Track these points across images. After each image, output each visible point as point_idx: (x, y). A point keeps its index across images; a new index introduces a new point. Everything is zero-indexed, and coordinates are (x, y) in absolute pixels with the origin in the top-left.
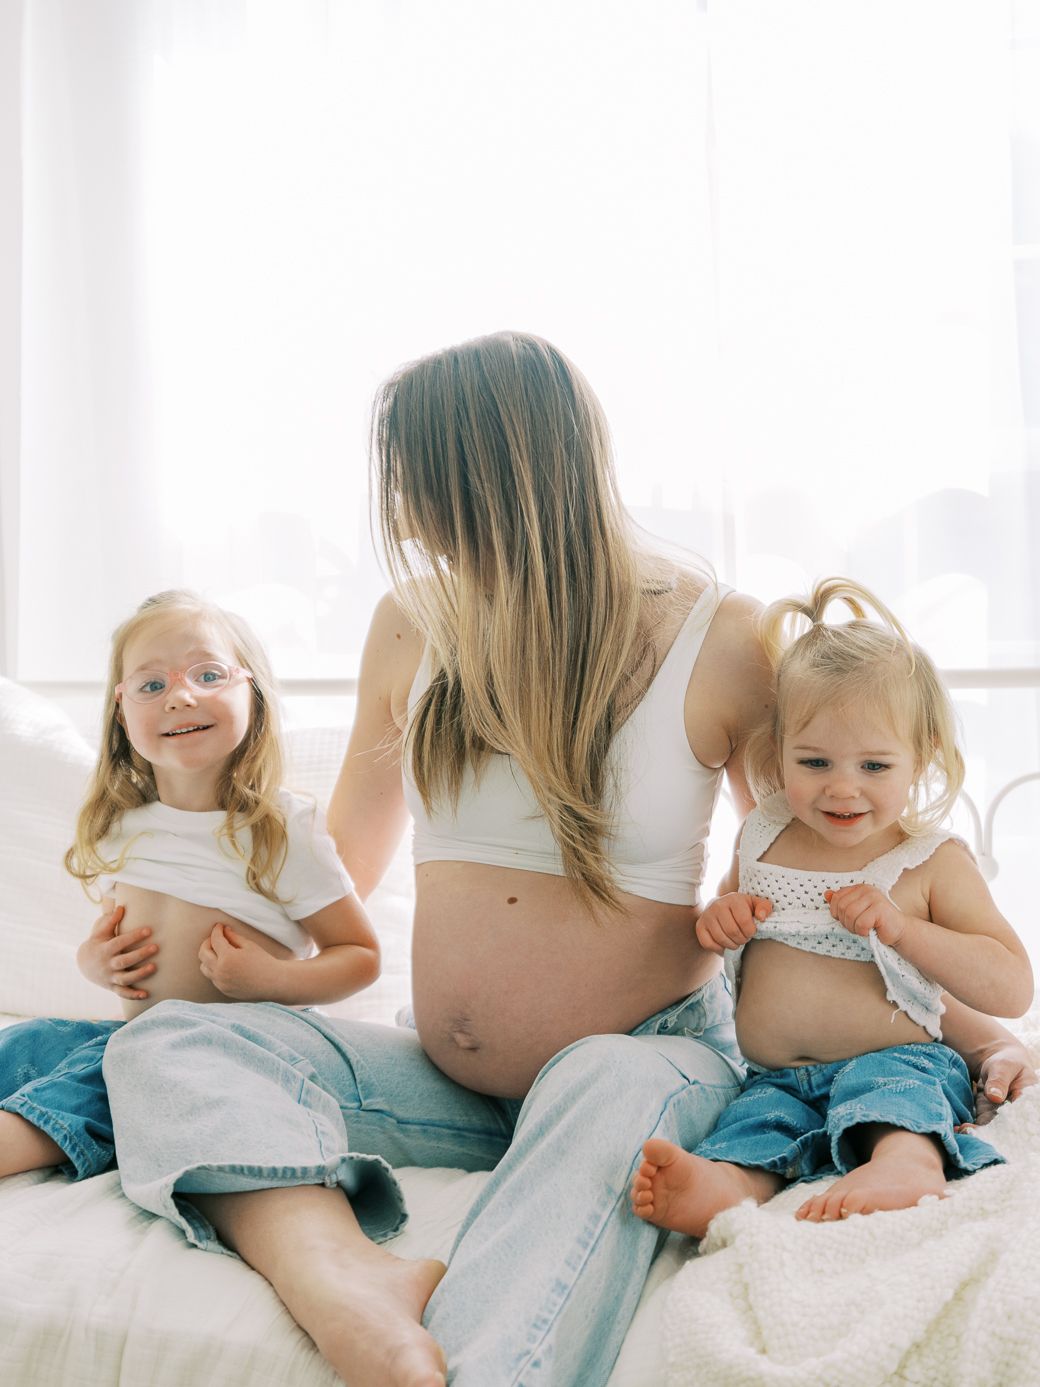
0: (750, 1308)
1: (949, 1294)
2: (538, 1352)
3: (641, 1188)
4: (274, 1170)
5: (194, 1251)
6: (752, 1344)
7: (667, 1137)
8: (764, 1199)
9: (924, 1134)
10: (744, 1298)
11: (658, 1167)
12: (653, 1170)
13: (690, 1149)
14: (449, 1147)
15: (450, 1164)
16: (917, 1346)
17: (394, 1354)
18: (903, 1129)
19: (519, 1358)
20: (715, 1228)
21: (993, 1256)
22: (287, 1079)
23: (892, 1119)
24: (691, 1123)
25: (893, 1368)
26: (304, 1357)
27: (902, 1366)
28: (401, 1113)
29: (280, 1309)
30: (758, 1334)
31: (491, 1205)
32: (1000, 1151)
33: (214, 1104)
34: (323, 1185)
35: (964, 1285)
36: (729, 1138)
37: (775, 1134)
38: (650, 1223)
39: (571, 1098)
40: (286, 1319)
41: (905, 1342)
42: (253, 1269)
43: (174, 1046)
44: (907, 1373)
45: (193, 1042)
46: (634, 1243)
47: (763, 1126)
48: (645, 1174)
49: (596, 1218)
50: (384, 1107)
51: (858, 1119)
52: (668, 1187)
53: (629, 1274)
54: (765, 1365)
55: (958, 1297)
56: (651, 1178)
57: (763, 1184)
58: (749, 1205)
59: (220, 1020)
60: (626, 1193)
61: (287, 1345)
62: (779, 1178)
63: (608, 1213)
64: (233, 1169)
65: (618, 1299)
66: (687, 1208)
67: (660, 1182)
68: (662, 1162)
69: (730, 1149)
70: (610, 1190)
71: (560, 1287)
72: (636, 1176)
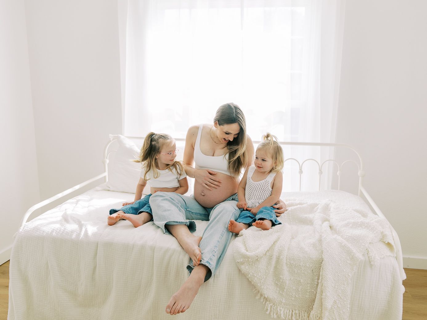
0: (245, 245)
1: (273, 243)
2: (216, 250)
3: (229, 227)
4: (180, 222)
5: (164, 234)
6: (246, 250)
7: (233, 219)
8: (246, 228)
9: (269, 220)
10: (244, 243)
11: (232, 224)
12: (231, 224)
13: (236, 221)
14: (199, 217)
15: (199, 219)
16: (268, 250)
17: (194, 251)
18: (266, 219)
19: (213, 251)
20: (240, 233)
21: (279, 238)
22: (177, 207)
23: (265, 218)
24: (236, 216)
25: (265, 253)
26: (182, 250)
27: (266, 253)
28: (192, 211)
29: (178, 243)
30: (246, 248)
31: (208, 229)
32: (280, 221)
33: (168, 210)
34: (186, 225)
35: (275, 242)
36: (242, 219)
37: (249, 218)
38: (231, 232)
39: (219, 213)
40: (179, 245)
41: (266, 250)
42: (174, 236)
43: (162, 200)
44: (267, 254)
45: (164, 199)
46: (229, 235)
47: (247, 217)
48: (230, 225)
49: (223, 231)
50: (190, 210)
51: (260, 217)
52: (233, 227)
53: (228, 240)
54: (247, 253)
55: (274, 243)
56: (231, 225)
57: (247, 226)
58: (244, 230)
59: (168, 196)
60: (227, 228)
61: (179, 249)
62: (249, 225)
63: (225, 230)
64: (174, 222)
65: (227, 243)
66: (236, 230)
67: (232, 225)
68: (232, 223)
69: (242, 220)
70: (225, 227)
71: (218, 241)
72: (229, 225)
